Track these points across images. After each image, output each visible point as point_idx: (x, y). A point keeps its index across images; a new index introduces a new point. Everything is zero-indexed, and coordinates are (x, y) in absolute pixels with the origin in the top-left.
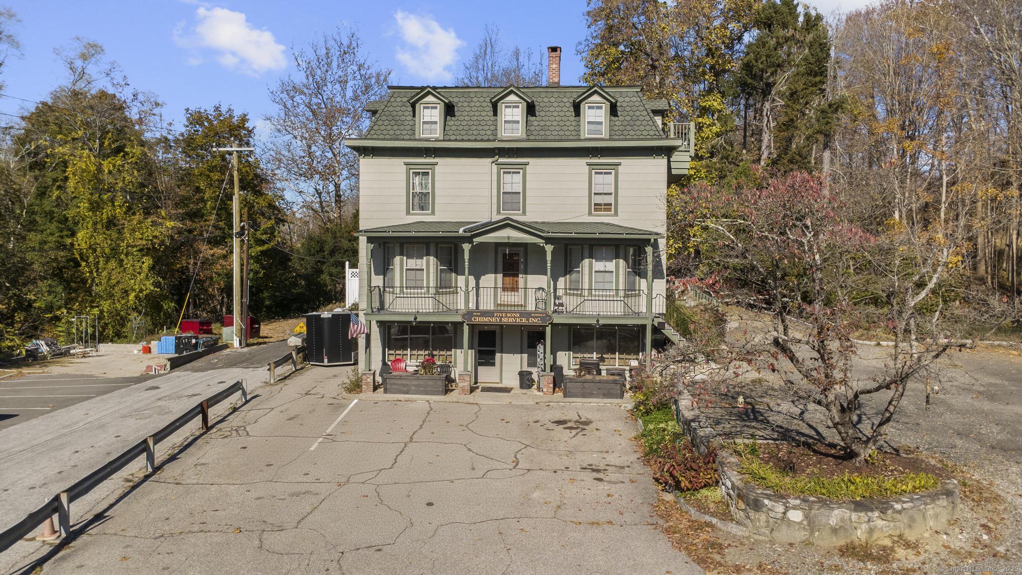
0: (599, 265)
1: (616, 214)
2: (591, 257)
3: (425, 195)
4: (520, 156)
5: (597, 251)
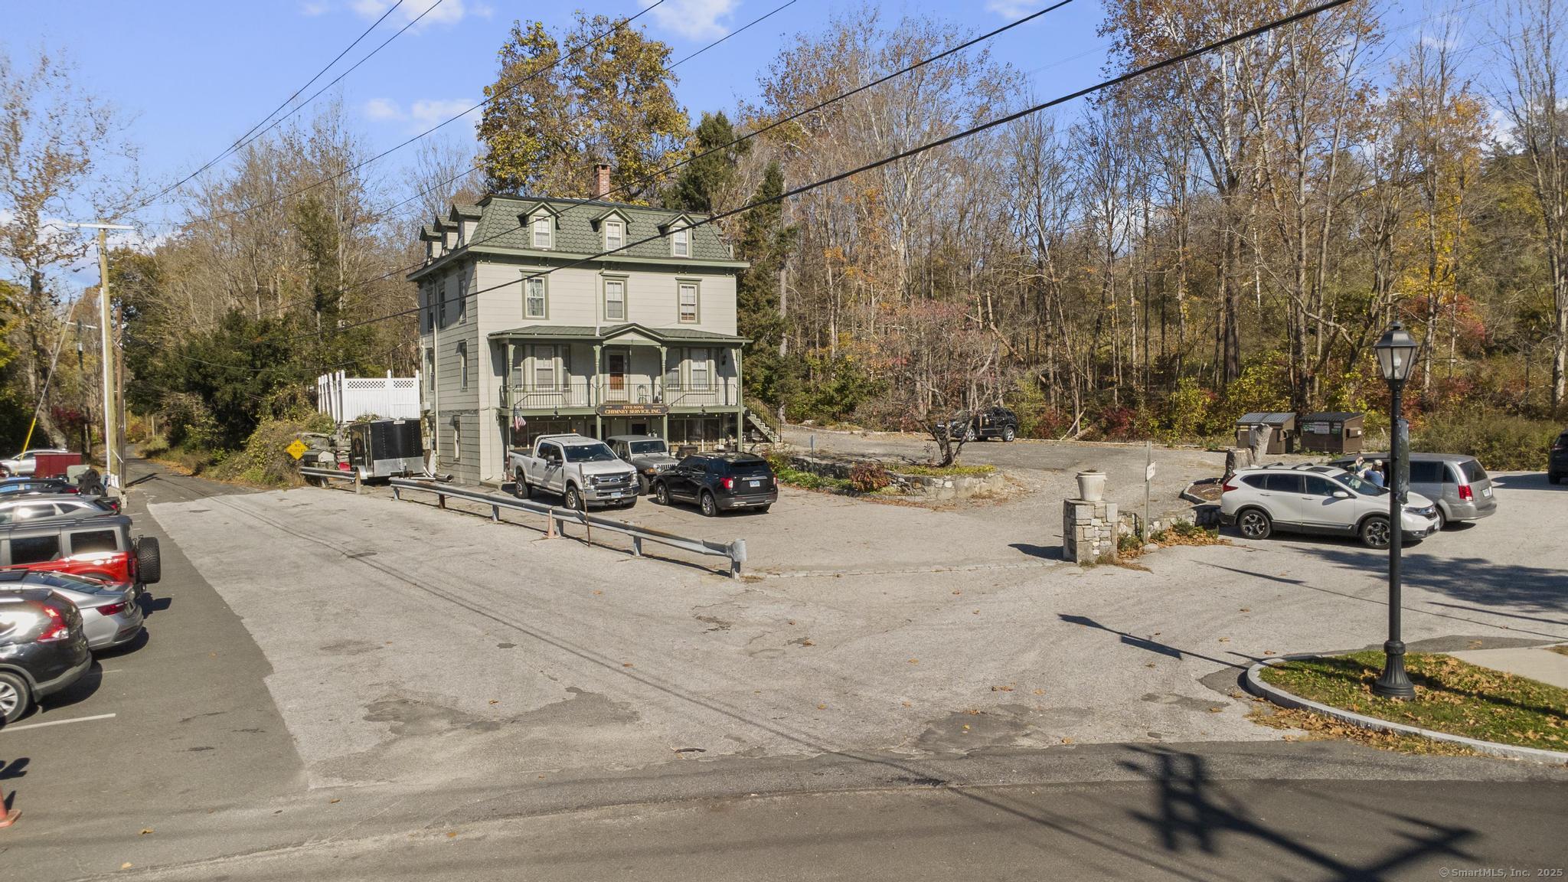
0: (695, 365)
1: (699, 322)
2: (689, 358)
3: (537, 301)
4: (622, 270)
5: (694, 353)
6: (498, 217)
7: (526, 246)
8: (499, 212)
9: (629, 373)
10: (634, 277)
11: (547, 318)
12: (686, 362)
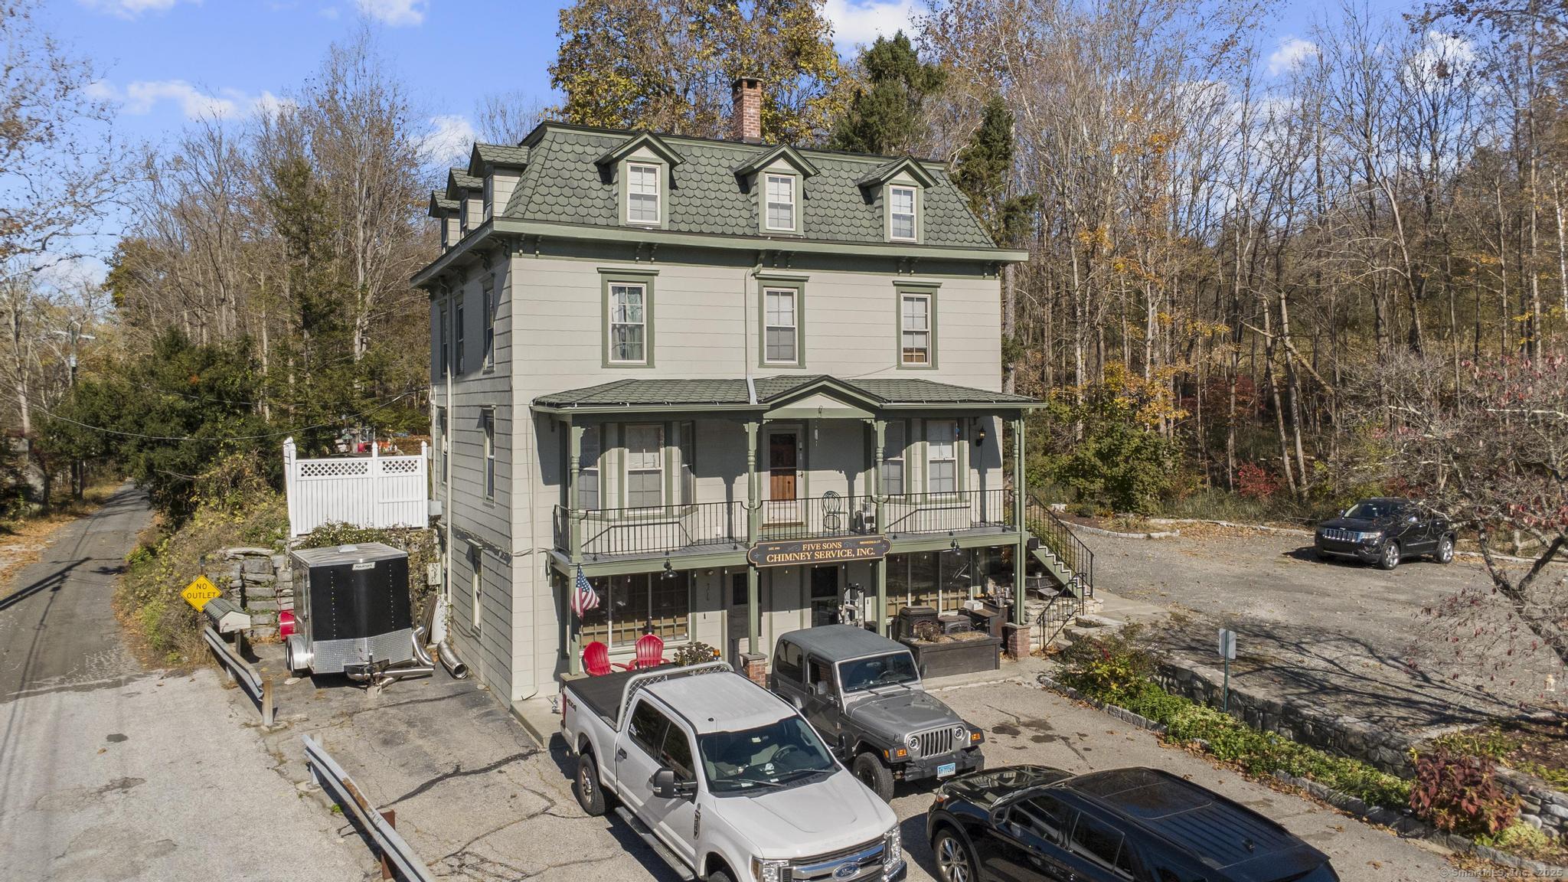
0: (934, 452)
1: (935, 366)
2: (924, 438)
3: (632, 329)
4: (795, 267)
5: (932, 428)
6: (557, 164)
7: (612, 221)
8: (560, 155)
9: (807, 468)
10: (818, 280)
11: (651, 364)
12: (917, 446)
